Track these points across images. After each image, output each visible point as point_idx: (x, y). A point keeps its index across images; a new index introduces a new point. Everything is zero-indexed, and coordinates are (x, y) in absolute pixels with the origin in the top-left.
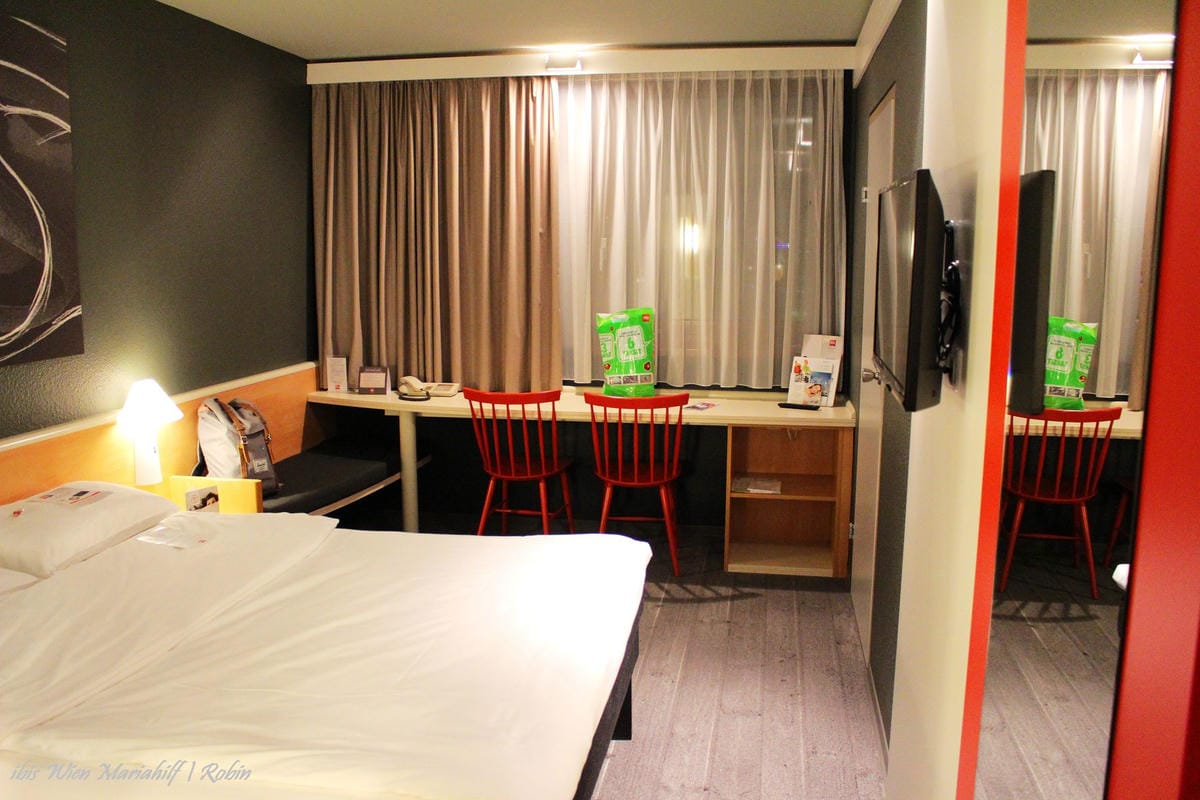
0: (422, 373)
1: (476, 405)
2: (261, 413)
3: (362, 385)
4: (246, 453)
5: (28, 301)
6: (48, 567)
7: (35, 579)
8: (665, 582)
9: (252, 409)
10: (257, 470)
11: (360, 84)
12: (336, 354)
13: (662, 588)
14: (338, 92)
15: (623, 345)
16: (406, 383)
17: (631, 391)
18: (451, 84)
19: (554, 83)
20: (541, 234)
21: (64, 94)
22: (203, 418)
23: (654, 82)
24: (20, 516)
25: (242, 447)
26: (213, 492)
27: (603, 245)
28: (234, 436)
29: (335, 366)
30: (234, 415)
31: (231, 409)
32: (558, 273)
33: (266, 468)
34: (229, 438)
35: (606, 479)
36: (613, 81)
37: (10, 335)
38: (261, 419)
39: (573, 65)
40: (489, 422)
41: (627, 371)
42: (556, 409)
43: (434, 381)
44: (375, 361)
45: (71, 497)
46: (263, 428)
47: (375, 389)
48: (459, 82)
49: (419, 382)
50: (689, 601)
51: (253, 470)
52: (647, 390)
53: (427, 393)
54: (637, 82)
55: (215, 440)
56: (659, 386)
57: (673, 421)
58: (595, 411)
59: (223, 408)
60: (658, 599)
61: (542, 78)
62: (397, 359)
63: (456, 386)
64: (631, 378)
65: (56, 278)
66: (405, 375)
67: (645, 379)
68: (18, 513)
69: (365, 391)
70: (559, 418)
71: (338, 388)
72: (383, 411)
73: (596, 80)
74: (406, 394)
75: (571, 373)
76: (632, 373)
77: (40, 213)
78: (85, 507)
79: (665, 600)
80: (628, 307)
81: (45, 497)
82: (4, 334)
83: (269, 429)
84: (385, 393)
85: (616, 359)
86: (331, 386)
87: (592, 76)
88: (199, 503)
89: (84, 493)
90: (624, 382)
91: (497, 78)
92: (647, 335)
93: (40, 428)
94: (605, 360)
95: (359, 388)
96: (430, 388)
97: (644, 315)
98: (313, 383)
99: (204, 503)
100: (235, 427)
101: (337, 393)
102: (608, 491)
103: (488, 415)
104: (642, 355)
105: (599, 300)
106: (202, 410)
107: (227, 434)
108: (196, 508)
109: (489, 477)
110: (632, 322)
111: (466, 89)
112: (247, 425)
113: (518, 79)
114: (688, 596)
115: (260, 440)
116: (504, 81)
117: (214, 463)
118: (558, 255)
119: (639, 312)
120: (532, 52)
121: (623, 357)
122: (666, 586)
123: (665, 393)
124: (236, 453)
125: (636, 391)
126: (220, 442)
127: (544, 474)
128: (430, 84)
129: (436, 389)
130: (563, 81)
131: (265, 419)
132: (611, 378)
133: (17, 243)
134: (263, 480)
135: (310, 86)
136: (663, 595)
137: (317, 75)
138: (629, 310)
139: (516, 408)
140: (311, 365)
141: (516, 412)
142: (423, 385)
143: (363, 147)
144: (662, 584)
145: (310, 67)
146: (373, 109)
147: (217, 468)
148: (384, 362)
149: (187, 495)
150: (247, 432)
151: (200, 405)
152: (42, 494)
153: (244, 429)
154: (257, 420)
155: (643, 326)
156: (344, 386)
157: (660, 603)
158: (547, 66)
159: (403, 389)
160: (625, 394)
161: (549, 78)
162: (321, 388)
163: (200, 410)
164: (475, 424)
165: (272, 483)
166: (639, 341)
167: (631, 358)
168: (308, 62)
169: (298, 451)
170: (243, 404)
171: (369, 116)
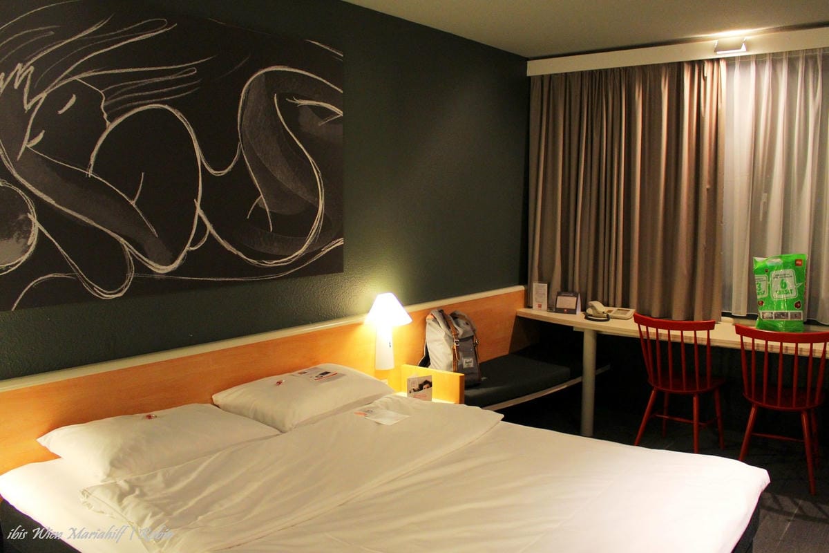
0: (605, 299)
1: (643, 328)
2: (472, 323)
3: (558, 306)
4: (457, 353)
5: (306, 234)
6: (288, 425)
7: (278, 432)
8: (800, 499)
9: (466, 319)
10: (465, 366)
11: (566, 73)
12: (541, 280)
13: (796, 504)
14: (549, 80)
15: (776, 284)
16: (592, 307)
17: (780, 325)
18: (637, 70)
19: (723, 64)
20: (708, 190)
21: (340, 90)
22: (429, 324)
23: (814, 58)
24: (280, 385)
25: (455, 348)
26: (428, 380)
27: (764, 199)
28: (450, 339)
29: (539, 290)
30: (452, 323)
31: (449, 318)
32: (722, 222)
33: (472, 365)
34: (446, 340)
35: (753, 401)
36: (775, 59)
37: (291, 257)
38: (472, 328)
39: (739, 47)
40: (653, 342)
41: (779, 306)
42: (711, 337)
43: (614, 306)
44: (570, 288)
45: (317, 375)
46: (472, 334)
47: (568, 309)
48: (643, 68)
49: (602, 306)
50: (820, 520)
51: (462, 365)
52: (797, 326)
53: (608, 316)
54: (798, 59)
55: (436, 341)
56: (808, 322)
57: (818, 355)
58: (744, 341)
59: (444, 318)
60: (789, 514)
61: (712, 61)
62: (587, 286)
63: (632, 311)
64: (783, 314)
65: (326, 218)
66: (593, 300)
67: (795, 316)
68: (279, 383)
69: (561, 311)
70: (713, 344)
71: (540, 306)
72: (572, 327)
73: (760, 60)
74: (591, 315)
75: (730, 306)
76: (783, 309)
77: (318, 172)
78: (325, 384)
79: (797, 516)
80: (782, 253)
81: (301, 373)
82: (289, 256)
83: (477, 335)
84: (575, 313)
85: (769, 296)
86: (535, 305)
87: (757, 56)
88: (417, 387)
89: (329, 373)
90: (776, 317)
91: (674, 63)
92: (799, 278)
93: (309, 323)
94: (759, 297)
95: (556, 308)
96: (610, 311)
97: (796, 260)
98: (522, 302)
99: (421, 387)
100: (451, 332)
101: (539, 311)
102: (753, 410)
103: (653, 337)
104: (793, 295)
105: (756, 246)
106: (429, 317)
107: (445, 337)
108: (415, 391)
109: (652, 388)
110: (785, 266)
111: (650, 73)
112: (460, 331)
113: (692, 63)
114: (820, 515)
115: (469, 344)
116: (680, 66)
117: (435, 358)
118: (722, 208)
119: (792, 257)
120: (703, 40)
121: (776, 296)
122: (800, 502)
123: (814, 329)
124: (449, 351)
125: (786, 326)
126: (440, 343)
127: (698, 389)
128: (620, 71)
129: (614, 313)
130: (730, 62)
131: (475, 327)
132: (765, 312)
133: (300, 193)
134: (466, 374)
135: (530, 77)
136: (796, 511)
137: (535, 69)
138: (783, 255)
139: (676, 333)
140: (522, 288)
141: (675, 336)
142: (605, 309)
143: (567, 123)
144: (797, 500)
145: (530, 64)
146: (575, 91)
147: (437, 363)
148: (577, 289)
149: (409, 380)
150: (459, 336)
151: (428, 314)
152: (300, 371)
153: (457, 334)
154: (468, 328)
155: (796, 271)
156: (545, 306)
157: (792, 518)
158: (716, 50)
159: (590, 311)
160: (774, 328)
161: (718, 60)
162: (528, 305)
163: (427, 318)
164: (642, 343)
165: (476, 377)
166: (791, 283)
167: (783, 296)
168: (528, 59)
169: (506, 353)
170: (460, 315)
171: (573, 98)
